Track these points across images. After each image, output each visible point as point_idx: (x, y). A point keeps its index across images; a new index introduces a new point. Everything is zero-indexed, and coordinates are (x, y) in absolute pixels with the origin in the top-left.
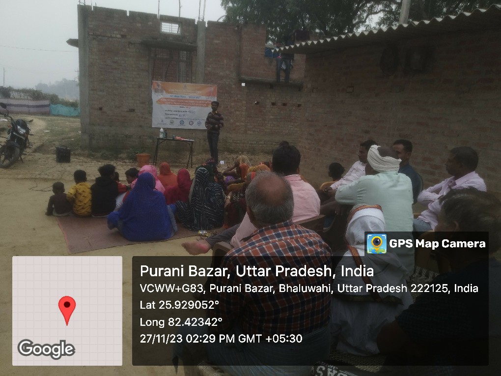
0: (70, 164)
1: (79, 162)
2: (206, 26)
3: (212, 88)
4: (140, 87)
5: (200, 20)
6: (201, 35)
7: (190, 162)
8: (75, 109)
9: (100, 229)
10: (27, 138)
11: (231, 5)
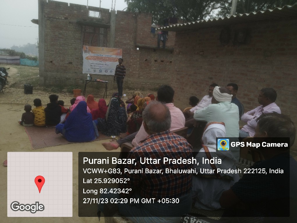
0: (32, 95)
1: (38, 94)
2: (116, 13)
3: (119, 51)
4: (76, 49)
5: (113, 10)
6: (113, 18)
7: (105, 94)
8: (35, 62)
9: (51, 134)
10: (6, 79)
11: (131, 1)
